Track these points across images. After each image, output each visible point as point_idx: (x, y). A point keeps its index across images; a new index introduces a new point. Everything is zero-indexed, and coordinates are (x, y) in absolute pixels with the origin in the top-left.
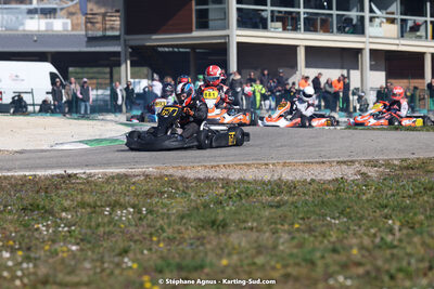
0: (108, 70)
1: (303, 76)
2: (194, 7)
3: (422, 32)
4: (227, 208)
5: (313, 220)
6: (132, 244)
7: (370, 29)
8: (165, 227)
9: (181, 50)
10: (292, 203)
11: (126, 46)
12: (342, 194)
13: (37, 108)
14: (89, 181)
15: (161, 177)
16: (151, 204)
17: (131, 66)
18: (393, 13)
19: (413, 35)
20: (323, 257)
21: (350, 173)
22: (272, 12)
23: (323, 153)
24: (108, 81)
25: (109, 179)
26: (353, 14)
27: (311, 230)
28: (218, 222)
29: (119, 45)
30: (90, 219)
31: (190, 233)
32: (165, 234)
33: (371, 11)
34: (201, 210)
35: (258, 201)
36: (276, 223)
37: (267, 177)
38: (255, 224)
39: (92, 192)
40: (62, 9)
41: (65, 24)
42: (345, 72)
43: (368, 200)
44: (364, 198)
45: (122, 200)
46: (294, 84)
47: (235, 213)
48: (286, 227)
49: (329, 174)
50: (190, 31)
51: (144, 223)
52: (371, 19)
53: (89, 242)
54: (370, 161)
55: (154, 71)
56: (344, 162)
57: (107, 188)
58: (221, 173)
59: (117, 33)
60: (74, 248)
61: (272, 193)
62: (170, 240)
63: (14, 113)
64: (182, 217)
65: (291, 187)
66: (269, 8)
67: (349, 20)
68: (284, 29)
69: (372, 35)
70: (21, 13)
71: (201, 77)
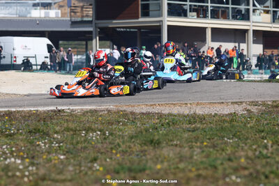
0: (84, 43)
1: (210, 47)
2: (140, 2)
4: (161, 132)
5: (216, 140)
6: (99, 154)
7: (253, 17)
8: (121, 144)
9: (132, 30)
10: (203, 129)
11: (96, 27)
12: (235, 123)
13: (39, 67)
14: (72, 114)
15: (118, 112)
16: (112, 129)
17: (99, 40)
18: (268, 7)
20: (222, 164)
21: (239, 110)
22: (190, 5)
23: (222, 97)
24: (84, 50)
25: (85, 113)
26: (243, 7)
27: (214, 146)
28: (154, 141)
29: (92, 27)
30: (73, 138)
31: (137, 148)
32: (120, 149)
33: (254, 5)
34: (144, 133)
35: (180, 127)
36: (192, 142)
37: (186, 112)
38: (178, 142)
39: (73, 121)
40: (55, 3)
41: (57, 13)
42: (237, 45)
43: (251, 127)
44: (249, 126)
45: (93, 127)
46: (204, 52)
47: (166, 135)
48: (198, 144)
49: (226, 110)
50: (138, 18)
51: (107, 141)
52: (254, 11)
53: (72, 154)
54: (253, 102)
55: (114, 44)
56: (236, 103)
57: (83, 119)
58: (156, 110)
59: (91, 19)
60: (62, 157)
61: (190, 123)
62: (124, 152)
63: (24, 70)
64: (132, 138)
65: (202, 119)
66: (188, 3)
67: (239, 11)
68: (198, 17)
69: (254, 21)
70: (29, 6)
71: (144, 47)
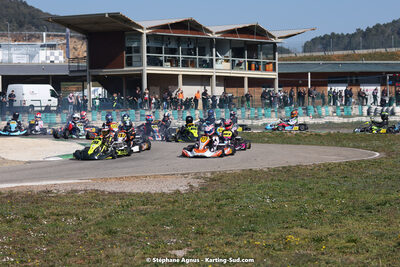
0: (81, 83)
2: (125, 55)
3: (243, 66)
7: (216, 66)
18: (228, 57)
19: (238, 68)
22: (165, 57)
26: (207, 57)
33: (217, 56)
50: (123, 67)
52: (217, 60)
59: (85, 69)
66: (164, 55)
68: (172, 66)
69: (217, 68)
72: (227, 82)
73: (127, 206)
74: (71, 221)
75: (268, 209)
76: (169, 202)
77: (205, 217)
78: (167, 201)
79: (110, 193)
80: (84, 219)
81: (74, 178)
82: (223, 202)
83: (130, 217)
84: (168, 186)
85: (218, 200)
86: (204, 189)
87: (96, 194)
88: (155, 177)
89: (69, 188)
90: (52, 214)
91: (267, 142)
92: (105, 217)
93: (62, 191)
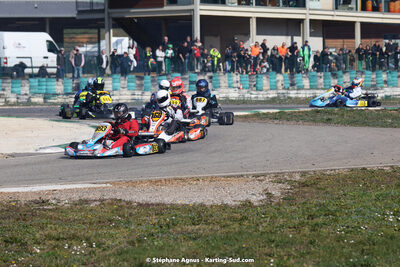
3: (353, 5)
7: (309, 4)
19: (345, 7)
50: (162, 6)
59: (102, 7)
68: (239, 3)
69: (311, 7)
71: (171, 46)
72: (328, 29)
73: (168, 225)
74: (79, 249)
75: (391, 231)
76: (234, 220)
77: (292, 243)
78: (230, 219)
79: (140, 205)
80: (98, 246)
81: (83, 181)
82: (320, 220)
83: (171, 242)
84: (233, 195)
85: (311, 217)
86: (289, 199)
87: (118, 206)
88: (212, 179)
89: (76, 197)
90: (49, 237)
91: (391, 126)
92: (132, 243)
93: (65, 201)
